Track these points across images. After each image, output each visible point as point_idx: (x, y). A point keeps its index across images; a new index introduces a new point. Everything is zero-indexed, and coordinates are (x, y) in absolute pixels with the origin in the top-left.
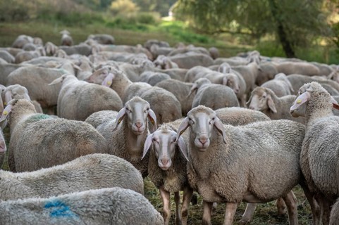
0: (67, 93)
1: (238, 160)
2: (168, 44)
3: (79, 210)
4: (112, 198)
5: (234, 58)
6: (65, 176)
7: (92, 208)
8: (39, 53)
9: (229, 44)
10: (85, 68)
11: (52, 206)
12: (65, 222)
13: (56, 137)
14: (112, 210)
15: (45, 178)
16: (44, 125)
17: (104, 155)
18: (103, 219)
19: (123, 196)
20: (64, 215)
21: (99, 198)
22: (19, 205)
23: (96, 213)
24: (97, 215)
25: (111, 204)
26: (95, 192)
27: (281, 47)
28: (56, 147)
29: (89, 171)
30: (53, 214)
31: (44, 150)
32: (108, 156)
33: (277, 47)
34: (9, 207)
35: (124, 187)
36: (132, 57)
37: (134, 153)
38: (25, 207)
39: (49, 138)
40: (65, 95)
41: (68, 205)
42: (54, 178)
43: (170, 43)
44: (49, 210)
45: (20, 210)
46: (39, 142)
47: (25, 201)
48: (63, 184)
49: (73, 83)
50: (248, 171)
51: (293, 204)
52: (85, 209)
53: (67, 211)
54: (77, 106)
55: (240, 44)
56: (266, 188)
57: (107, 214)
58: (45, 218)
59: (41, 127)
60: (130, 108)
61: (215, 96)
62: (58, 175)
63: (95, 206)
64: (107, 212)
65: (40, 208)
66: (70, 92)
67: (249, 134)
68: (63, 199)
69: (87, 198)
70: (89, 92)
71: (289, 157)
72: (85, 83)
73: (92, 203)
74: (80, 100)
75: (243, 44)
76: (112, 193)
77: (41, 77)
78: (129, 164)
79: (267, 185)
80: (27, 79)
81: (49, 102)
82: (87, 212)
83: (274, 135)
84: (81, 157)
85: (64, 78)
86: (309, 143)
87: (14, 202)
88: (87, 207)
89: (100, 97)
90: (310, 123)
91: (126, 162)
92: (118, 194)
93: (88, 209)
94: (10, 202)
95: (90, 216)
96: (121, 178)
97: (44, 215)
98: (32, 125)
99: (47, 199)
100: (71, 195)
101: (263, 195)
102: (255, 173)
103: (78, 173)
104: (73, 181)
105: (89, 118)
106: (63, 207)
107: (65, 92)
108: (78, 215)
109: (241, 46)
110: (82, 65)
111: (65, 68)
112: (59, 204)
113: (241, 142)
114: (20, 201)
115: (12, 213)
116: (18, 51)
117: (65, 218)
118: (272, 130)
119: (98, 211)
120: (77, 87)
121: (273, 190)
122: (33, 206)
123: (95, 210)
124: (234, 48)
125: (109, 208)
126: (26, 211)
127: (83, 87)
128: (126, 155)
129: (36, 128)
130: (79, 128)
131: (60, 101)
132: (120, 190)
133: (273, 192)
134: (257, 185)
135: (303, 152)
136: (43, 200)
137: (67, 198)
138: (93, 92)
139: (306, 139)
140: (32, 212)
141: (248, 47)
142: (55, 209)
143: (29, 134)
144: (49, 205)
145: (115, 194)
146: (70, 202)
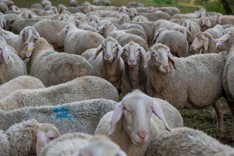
0: (71, 37)
1: (180, 80)
2: (143, 5)
3: (77, 113)
4: (99, 105)
5: (188, 14)
6: (67, 90)
7: (85, 112)
8: (53, 12)
9: (187, 5)
10: (83, 21)
11: (58, 111)
12: (66, 122)
13: (60, 66)
14: (99, 113)
15: (54, 92)
16: (53, 57)
17: (93, 77)
18: (93, 120)
19: (106, 104)
20: (65, 117)
21: (91, 105)
22: (36, 110)
23: (88, 115)
24: (89, 116)
25: (98, 109)
26: (88, 101)
27: (222, 6)
28: (60, 73)
29: (83, 87)
30: (58, 116)
31: (53, 75)
32: (96, 77)
33: (219, 6)
34: (28, 111)
35: (107, 98)
36: (116, 14)
37: (112, 75)
38: (40, 111)
39: (55, 67)
40: (69, 38)
41: (69, 110)
42: (60, 92)
43: (144, 5)
44: (56, 113)
45: (35, 113)
46: (49, 69)
47: (41, 107)
48: (66, 96)
49: (74, 31)
50: (187, 88)
51: (220, 111)
52: (80, 113)
53: (68, 115)
54: (77, 46)
55: (194, 4)
56: (200, 99)
57: (95, 116)
58: (52, 119)
59: (51, 59)
60: (104, 45)
61: (172, 39)
62: (63, 89)
63: (87, 110)
64: (95, 115)
65: (50, 112)
66: (72, 36)
67: (188, 63)
68: (66, 106)
69: (82, 105)
70: (85, 37)
71: (216, 78)
72: (83, 30)
73: (86, 108)
74: (79, 42)
75: (197, 5)
76: (99, 102)
77: (54, 27)
78: (109, 84)
79: (200, 97)
80: (44, 30)
81: (59, 45)
82: (82, 114)
83: (206, 63)
84: (78, 78)
85: (68, 28)
86: (228, 69)
87: (33, 108)
88: (82, 111)
89: (92, 41)
90: (229, 55)
91: (107, 82)
92: (103, 102)
93: (82, 113)
94: (30, 107)
95: (84, 117)
96: (105, 92)
97: (52, 117)
98: (45, 58)
99: (55, 106)
100: (72, 104)
101: (198, 104)
102: (193, 89)
103: (76, 88)
104: (73, 93)
105: (84, 53)
106: (65, 112)
107: (69, 36)
108: (76, 116)
109: (195, 6)
110: (81, 19)
111: (69, 22)
112: (63, 109)
113: (183, 68)
114: (37, 107)
115: (30, 115)
116: (40, 11)
117: (66, 119)
118: (204, 60)
119: (89, 114)
120: (78, 33)
121: (205, 101)
122: (45, 111)
123: (87, 113)
124: (190, 8)
125: (97, 112)
126: (40, 114)
127: (81, 33)
128: (106, 77)
129: (48, 60)
130: (76, 60)
131: (66, 42)
132: (105, 100)
133: (205, 102)
134: (193, 97)
135: (224, 75)
136: (53, 107)
137: (68, 105)
138: (87, 37)
139: (226, 66)
140: (44, 115)
141: (200, 6)
142: (59, 113)
143: (43, 63)
144: (56, 111)
145: (101, 102)
146: (70, 108)
